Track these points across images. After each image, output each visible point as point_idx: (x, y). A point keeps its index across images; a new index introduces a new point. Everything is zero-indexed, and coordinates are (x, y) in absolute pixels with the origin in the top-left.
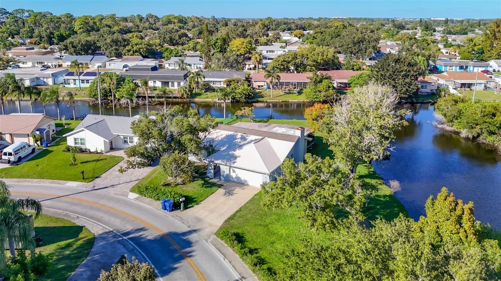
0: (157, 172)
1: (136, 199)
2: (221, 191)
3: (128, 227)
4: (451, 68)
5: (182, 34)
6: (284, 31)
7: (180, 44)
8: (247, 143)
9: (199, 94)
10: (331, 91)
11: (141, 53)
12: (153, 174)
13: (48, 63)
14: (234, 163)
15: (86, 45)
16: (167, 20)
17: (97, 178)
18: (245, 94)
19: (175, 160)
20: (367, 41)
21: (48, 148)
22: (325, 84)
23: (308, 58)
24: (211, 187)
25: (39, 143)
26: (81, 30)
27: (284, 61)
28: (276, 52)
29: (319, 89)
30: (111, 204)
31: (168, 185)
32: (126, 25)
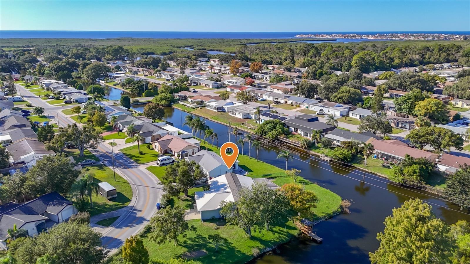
9: (317, 148)
11: (343, 100)
22: (411, 169)
23: (444, 137)
29: (404, 172)
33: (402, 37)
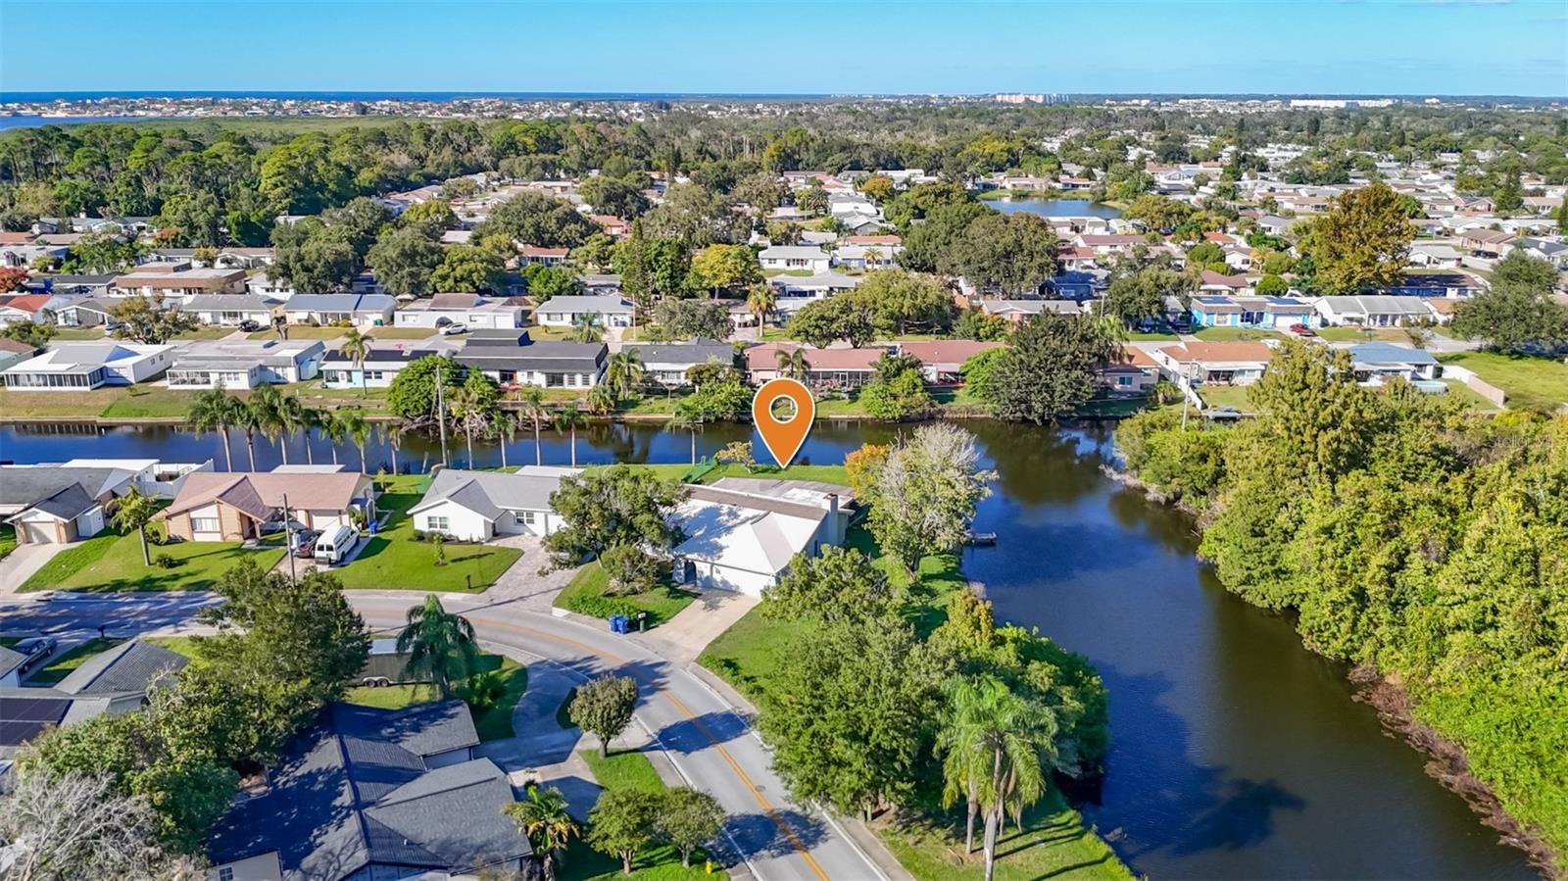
0: (588, 574)
1: (568, 617)
2: (699, 603)
3: (569, 656)
4: (1222, 318)
5: (565, 213)
6: (840, 170)
7: (561, 244)
8: (740, 523)
9: (633, 404)
10: (919, 394)
11: (473, 284)
12: (581, 578)
13: (250, 314)
14: (719, 557)
15: (336, 263)
16: (505, 138)
17: (490, 585)
18: (735, 405)
19: (629, 556)
20: (1026, 252)
21: (378, 535)
22: (907, 380)
23: (876, 310)
24: (681, 597)
25: (360, 525)
26: (279, 190)
27: (822, 318)
28: (811, 261)
29: (894, 391)
30: (531, 626)
31: (611, 595)
32: (392, 162)
33: (168, 110)
